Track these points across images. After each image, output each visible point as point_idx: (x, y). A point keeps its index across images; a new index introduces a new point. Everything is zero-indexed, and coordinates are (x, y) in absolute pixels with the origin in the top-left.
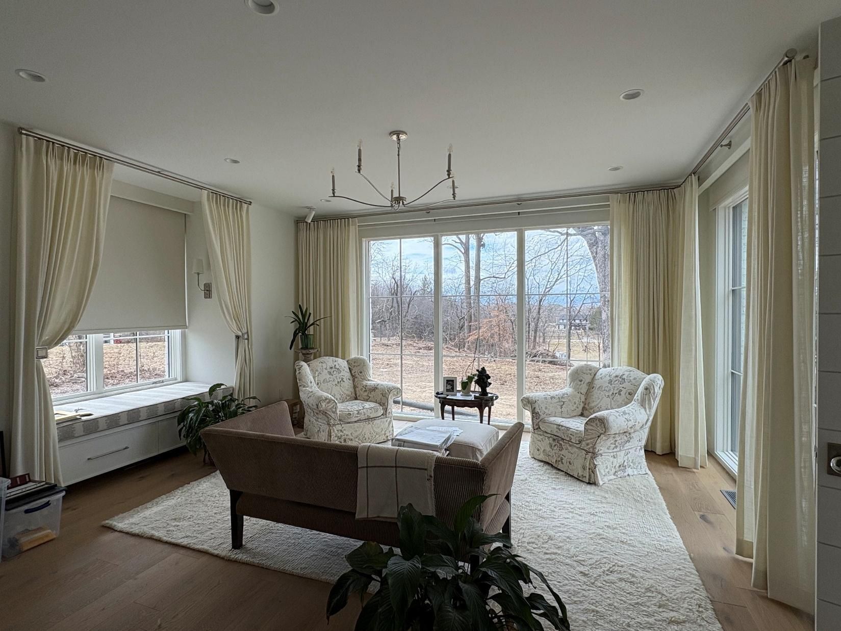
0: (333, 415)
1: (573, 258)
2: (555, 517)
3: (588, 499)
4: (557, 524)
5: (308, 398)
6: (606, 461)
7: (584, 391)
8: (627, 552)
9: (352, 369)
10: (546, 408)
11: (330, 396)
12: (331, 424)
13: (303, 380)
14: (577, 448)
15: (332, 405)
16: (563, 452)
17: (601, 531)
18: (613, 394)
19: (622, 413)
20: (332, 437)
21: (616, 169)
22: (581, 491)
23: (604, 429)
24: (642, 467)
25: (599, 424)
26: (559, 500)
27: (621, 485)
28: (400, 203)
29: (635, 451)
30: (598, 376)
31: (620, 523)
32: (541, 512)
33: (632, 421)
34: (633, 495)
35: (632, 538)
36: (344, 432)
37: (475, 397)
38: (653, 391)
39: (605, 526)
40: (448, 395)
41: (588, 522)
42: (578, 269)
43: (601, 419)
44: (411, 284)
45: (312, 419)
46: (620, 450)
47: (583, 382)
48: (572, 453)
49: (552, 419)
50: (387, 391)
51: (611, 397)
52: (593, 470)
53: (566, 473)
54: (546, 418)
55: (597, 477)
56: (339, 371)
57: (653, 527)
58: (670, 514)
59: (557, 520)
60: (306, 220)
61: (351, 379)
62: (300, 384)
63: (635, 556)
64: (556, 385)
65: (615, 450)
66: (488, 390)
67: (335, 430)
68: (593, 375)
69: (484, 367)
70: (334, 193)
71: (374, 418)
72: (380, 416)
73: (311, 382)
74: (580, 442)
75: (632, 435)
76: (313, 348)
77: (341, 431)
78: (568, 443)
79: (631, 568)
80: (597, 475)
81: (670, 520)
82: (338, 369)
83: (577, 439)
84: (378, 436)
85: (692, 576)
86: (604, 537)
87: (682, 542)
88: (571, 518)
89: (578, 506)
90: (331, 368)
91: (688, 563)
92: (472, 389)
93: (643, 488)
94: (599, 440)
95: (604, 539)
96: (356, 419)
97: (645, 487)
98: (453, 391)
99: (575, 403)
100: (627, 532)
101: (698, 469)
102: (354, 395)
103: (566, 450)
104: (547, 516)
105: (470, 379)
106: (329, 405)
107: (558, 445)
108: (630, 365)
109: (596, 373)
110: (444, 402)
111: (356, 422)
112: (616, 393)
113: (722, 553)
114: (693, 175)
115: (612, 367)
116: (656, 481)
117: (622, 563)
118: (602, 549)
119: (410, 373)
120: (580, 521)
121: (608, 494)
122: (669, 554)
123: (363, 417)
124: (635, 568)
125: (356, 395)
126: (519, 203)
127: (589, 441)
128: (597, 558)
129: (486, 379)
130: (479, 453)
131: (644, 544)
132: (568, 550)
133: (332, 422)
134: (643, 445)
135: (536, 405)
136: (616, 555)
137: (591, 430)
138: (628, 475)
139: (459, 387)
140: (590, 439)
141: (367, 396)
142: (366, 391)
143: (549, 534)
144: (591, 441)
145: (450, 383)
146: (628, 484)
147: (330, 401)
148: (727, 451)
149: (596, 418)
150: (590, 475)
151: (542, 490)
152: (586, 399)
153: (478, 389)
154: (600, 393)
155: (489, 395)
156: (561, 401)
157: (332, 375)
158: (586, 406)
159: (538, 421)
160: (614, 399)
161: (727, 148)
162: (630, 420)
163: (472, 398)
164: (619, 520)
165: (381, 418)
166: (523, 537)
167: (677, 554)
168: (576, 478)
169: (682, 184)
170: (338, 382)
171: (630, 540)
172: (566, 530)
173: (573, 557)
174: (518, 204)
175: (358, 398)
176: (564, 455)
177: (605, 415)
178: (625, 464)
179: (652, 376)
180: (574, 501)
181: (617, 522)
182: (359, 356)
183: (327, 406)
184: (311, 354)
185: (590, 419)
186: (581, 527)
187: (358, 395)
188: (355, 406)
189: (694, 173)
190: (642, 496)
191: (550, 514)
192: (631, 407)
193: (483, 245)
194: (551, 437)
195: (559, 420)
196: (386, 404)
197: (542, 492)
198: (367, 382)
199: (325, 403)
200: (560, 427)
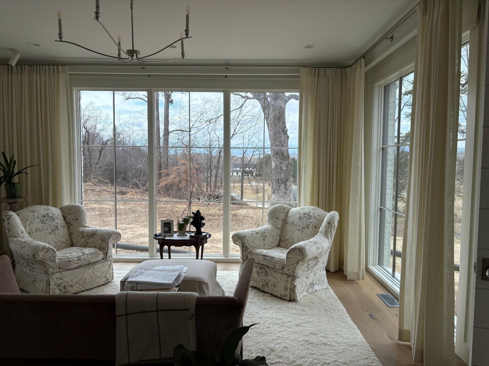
0: (51, 264)
1: (246, 117)
2: (271, 331)
3: (293, 314)
4: (274, 337)
5: (22, 248)
6: (302, 282)
7: (280, 226)
8: (330, 351)
9: (67, 217)
10: (253, 242)
11: (47, 245)
12: (49, 273)
13: (14, 230)
14: (281, 273)
15: (51, 254)
16: (269, 277)
17: (307, 338)
18: (303, 228)
19: (313, 243)
20: (51, 285)
21: (309, 47)
22: (285, 308)
23: (302, 257)
24: (325, 283)
25: (298, 253)
26: (271, 317)
27: (312, 299)
28: (133, 56)
29: (320, 272)
30: (290, 214)
31: (319, 329)
32: (259, 330)
33: (321, 249)
34: (323, 306)
35: (330, 340)
36: (64, 279)
37: (191, 237)
38: (334, 225)
39: (310, 333)
40: (166, 237)
41: (296, 332)
42: (249, 126)
43: (300, 249)
44: (101, 133)
45: (25, 270)
46: (311, 272)
47: (279, 220)
48: (276, 278)
49: (259, 251)
50: (107, 237)
51: (301, 231)
52: (293, 289)
53: (271, 294)
54: (253, 251)
55: (296, 295)
56: (52, 219)
57: (342, 329)
58: (350, 317)
59: (273, 334)
60: (9, 63)
61: (66, 226)
62: (10, 235)
63: (336, 354)
64: (239, 221)
65: (308, 272)
66: (203, 230)
67: (54, 278)
68: (286, 213)
69: (199, 210)
70: (60, 38)
71: (95, 263)
72: (101, 260)
73: (22, 232)
74: (283, 268)
75: (319, 259)
76: (19, 197)
77: (61, 279)
78: (273, 270)
79: (335, 364)
80: (296, 293)
81: (351, 321)
82: (51, 217)
83: (281, 266)
84: (98, 279)
85: (376, 362)
86: (311, 342)
87: (363, 337)
88: (283, 331)
89: (287, 320)
90: (44, 216)
91: (371, 353)
92: (187, 229)
93: (328, 299)
94: (298, 265)
95: (311, 344)
96: (77, 265)
97: (329, 298)
98: (170, 233)
99: (274, 237)
100: (325, 335)
101: (360, 280)
102: (69, 241)
103: (271, 275)
104: (265, 332)
105: (186, 221)
106: (47, 254)
107: (264, 272)
108: (312, 204)
109: (288, 212)
110: (163, 243)
111: (76, 268)
112: (305, 228)
113: (388, 341)
114: (362, 58)
115: (299, 206)
116: (335, 293)
117: (328, 361)
118: (312, 352)
119: (109, 216)
120: (290, 332)
121: (305, 307)
122: (357, 348)
123: (83, 263)
124: (338, 364)
125: (72, 241)
126: (228, 67)
127: (290, 267)
128: (310, 360)
129: (200, 220)
130: (205, 286)
131: (339, 343)
132: (288, 358)
133: (51, 270)
134: (325, 266)
135: (245, 240)
136: (322, 355)
137: (292, 258)
138: (316, 290)
139: (175, 229)
140: (291, 265)
141: (85, 241)
142: (83, 237)
143: (271, 347)
144: (292, 266)
145: (167, 226)
146: (317, 298)
147: (48, 250)
148: (376, 265)
149: (295, 248)
150: (290, 294)
151: (256, 311)
152: (281, 233)
153: (194, 229)
154: (293, 228)
155: (203, 234)
156: (263, 235)
157: (46, 224)
158: (282, 238)
159: (247, 253)
160: (304, 232)
161: (389, 40)
162: (320, 248)
163: (187, 237)
164: (318, 327)
165: (102, 262)
166: (251, 354)
167: (363, 347)
168: (279, 298)
169: (352, 65)
170: (52, 230)
171: (330, 341)
172: (282, 341)
173: (293, 363)
174: (226, 68)
175: (74, 244)
176: (269, 280)
177: (303, 246)
178: (314, 282)
179: (331, 213)
180: (282, 317)
181: (317, 329)
182: (73, 204)
183: (44, 255)
184: (18, 203)
185: (291, 249)
186: (292, 337)
187: (74, 242)
188: (74, 253)
189: (363, 57)
190: (329, 306)
191: (267, 330)
192: (318, 238)
193: (172, 102)
194: (258, 266)
195: (264, 252)
196: (106, 249)
197: (256, 313)
198: (84, 229)
199: (42, 253)
200: (266, 257)
